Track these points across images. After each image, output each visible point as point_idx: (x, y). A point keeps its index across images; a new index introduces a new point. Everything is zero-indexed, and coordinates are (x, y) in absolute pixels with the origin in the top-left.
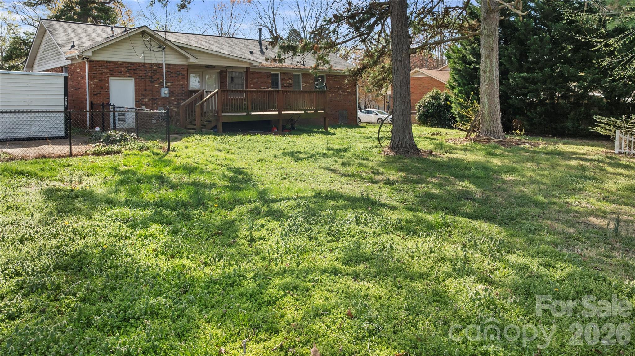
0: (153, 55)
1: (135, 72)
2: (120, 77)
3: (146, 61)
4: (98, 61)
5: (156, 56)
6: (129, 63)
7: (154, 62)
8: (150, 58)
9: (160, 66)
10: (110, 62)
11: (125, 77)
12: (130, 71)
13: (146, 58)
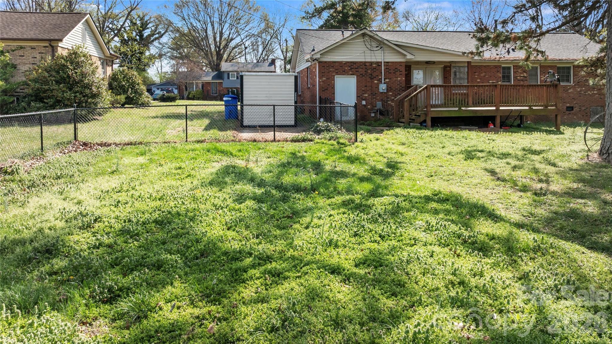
0: (373, 55)
1: (357, 70)
2: (344, 75)
3: (367, 60)
4: (326, 62)
5: (376, 55)
6: (351, 62)
7: (374, 60)
8: (370, 57)
9: (379, 64)
10: (335, 62)
11: (348, 75)
12: (353, 70)
13: (366, 57)
